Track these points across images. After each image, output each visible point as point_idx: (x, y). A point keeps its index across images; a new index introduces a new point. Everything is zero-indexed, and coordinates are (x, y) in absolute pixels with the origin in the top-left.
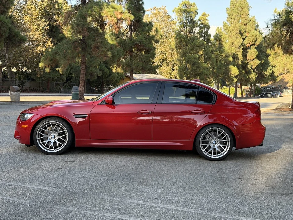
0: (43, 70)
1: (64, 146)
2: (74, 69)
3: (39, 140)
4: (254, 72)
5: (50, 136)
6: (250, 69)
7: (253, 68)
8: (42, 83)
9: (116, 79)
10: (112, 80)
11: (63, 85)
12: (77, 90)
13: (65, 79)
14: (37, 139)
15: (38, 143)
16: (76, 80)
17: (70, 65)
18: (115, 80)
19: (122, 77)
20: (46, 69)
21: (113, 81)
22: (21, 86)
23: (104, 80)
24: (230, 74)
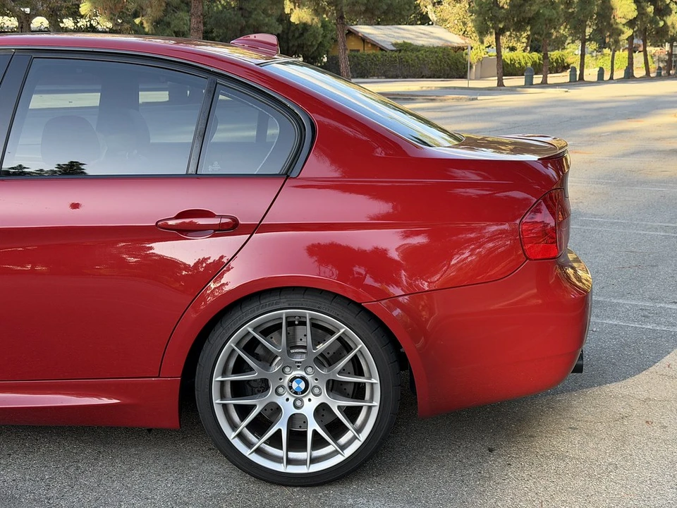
23: (291, 45)
24: (612, 17)
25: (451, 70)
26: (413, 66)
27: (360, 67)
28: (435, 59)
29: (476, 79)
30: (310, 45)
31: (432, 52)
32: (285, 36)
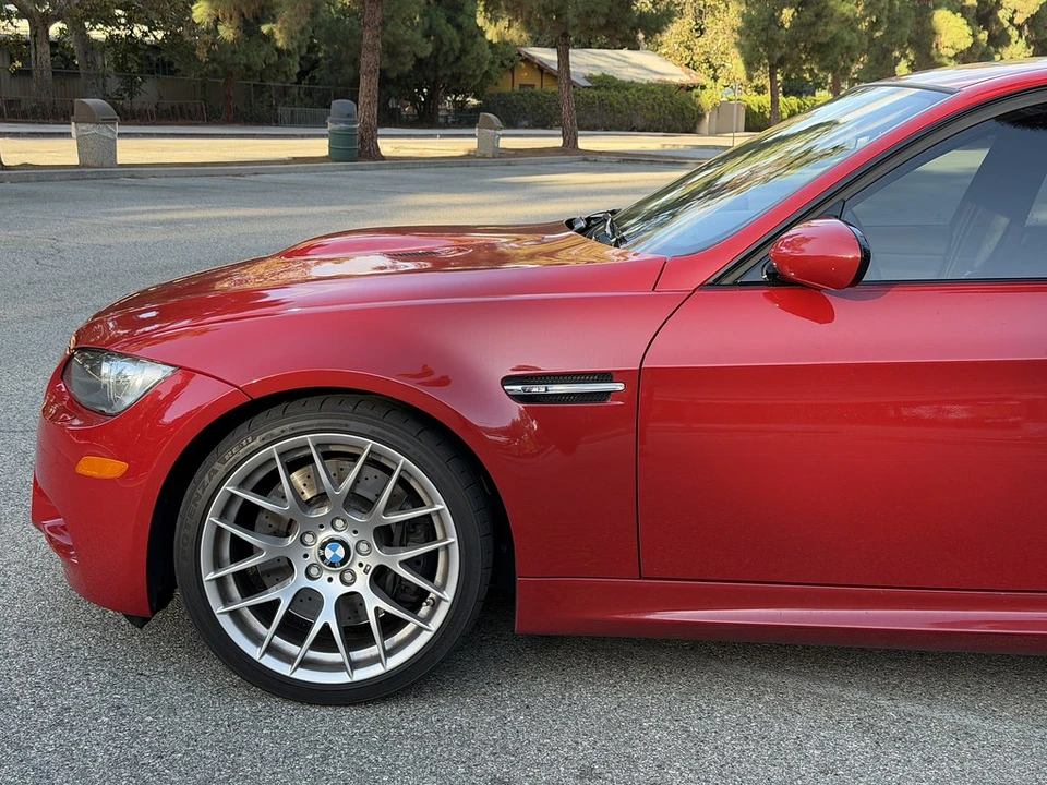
0: (208, 32)
1: (424, 638)
2: (323, 30)
3: (221, 583)
4: (1020, 36)
5: (313, 550)
6: (1007, 24)
7: (1019, 19)
8: (204, 86)
9: (486, 68)
10: (471, 73)
11: (284, 92)
12: (349, 115)
13: (297, 69)
14: (208, 576)
15: (218, 609)
16: (332, 73)
17: (314, 14)
18: (483, 71)
19: (506, 62)
20: (219, 27)
21: (474, 77)
22: (126, 95)
23: (441, 74)
24: (934, 45)
25: (674, 120)
26: (620, 112)
27: (540, 111)
28: (651, 101)
29: (710, 134)
30: (471, 76)
31: (646, 91)
32: (432, 61)
